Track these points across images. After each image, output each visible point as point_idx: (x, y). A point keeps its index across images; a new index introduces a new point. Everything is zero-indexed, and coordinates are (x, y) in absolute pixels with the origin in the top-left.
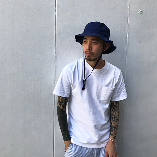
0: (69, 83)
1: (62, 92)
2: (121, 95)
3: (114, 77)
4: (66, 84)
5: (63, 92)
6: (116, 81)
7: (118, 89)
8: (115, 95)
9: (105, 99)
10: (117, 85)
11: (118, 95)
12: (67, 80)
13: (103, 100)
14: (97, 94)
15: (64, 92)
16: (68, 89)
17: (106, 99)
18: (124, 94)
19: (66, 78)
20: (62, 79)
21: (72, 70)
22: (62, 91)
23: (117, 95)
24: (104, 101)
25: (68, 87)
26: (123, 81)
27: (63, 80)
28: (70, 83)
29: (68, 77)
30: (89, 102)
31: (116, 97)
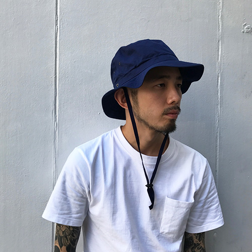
0: (81, 191)
1: (64, 214)
2: (208, 217)
3: (192, 175)
4: (74, 195)
5: (67, 214)
6: (196, 185)
7: (201, 205)
8: (195, 219)
9: (173, 229)
10: (200, 193)
11: (202, 217)
12: (78, 185)
13: (166, 231)
14: (151, 217)
15: (70, 213)
16: (80, 205)
17: (175, 229)
18: (216, 216)
19: (75, 178)
20: (64, 182)
21: (88, 159)
22: (66, 212)
23: (199, 218)
24: (169, 233)
25: (78, 201)
26: (214, 185)
27: (67, 184)
28: (84, 191)
29: (78, 177)
30: (133, 238)
31: (198, 222)
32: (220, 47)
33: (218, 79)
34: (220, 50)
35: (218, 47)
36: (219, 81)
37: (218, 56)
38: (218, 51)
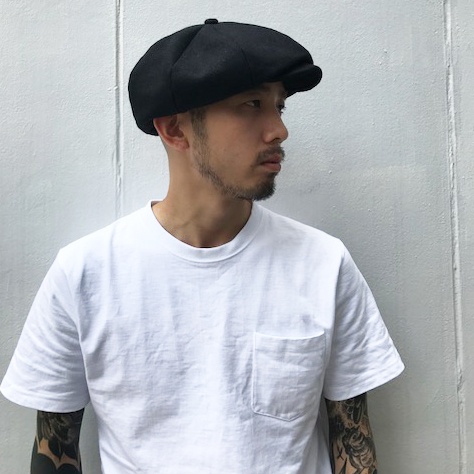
32: (449, 14)
33: (448, 79)
34: (449, 19)
35: (445, 14)
36: (451, 81)
37: (446, 31)
38: (445, 21)
